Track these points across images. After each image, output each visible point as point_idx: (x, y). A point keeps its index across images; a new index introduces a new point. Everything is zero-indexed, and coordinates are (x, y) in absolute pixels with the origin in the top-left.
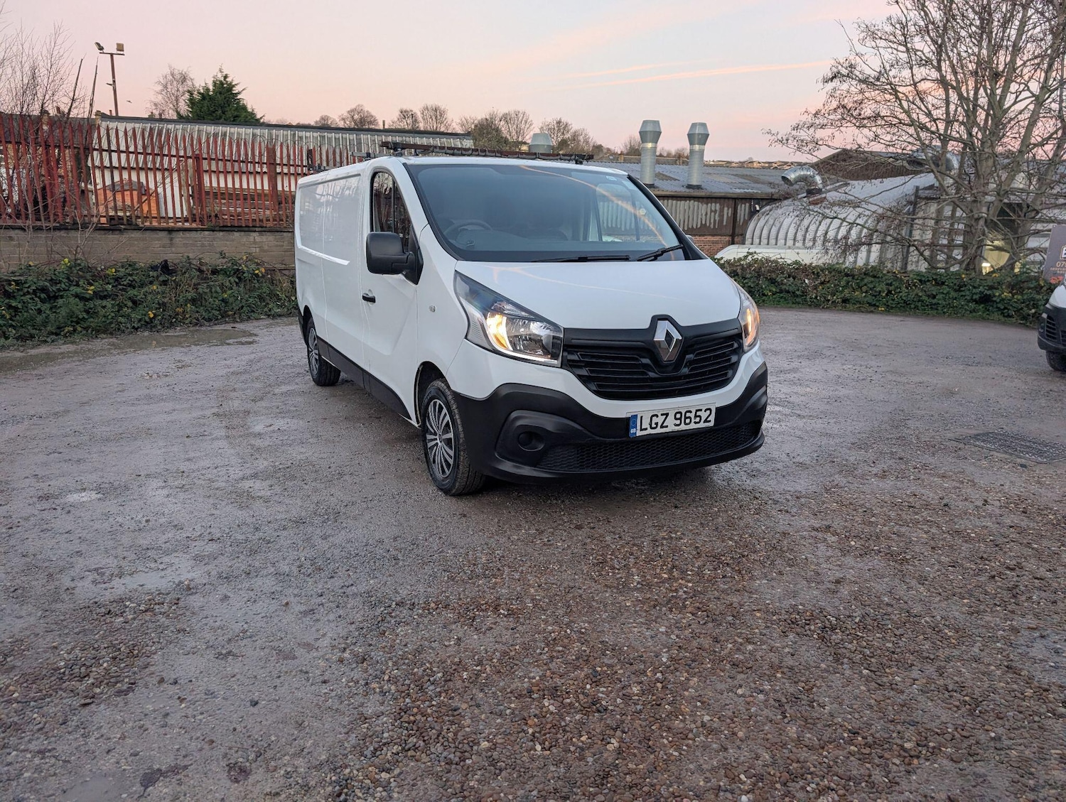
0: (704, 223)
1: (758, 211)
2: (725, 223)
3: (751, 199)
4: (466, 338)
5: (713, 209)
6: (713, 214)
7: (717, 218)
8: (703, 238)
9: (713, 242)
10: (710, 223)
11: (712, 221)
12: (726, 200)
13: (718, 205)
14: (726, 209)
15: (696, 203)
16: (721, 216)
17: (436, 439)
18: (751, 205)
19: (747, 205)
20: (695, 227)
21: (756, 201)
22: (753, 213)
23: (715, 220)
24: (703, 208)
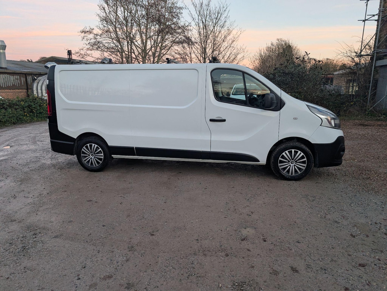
0: (13, 84)
1: (36, 79)
2: (23, 84)
3: (32, 74)
4: (321, 125)
5: (17, 78)
6: (17, 80)
7: (19, 82)
8: (14, 91)
9: (19, 92)
10: (16, 84)
11: (17, 83)
12: (21, 74)
13: (18, 76)
14: (22, 78)
15: (8, 76)
16: (21, 81)
17: (289, 163)
18: (32, 77)
19: (31, 76)
20: (10, 85)
21: (35, 75)
22: (34, 80)
23: (18, 83)
24: (12, 78)
